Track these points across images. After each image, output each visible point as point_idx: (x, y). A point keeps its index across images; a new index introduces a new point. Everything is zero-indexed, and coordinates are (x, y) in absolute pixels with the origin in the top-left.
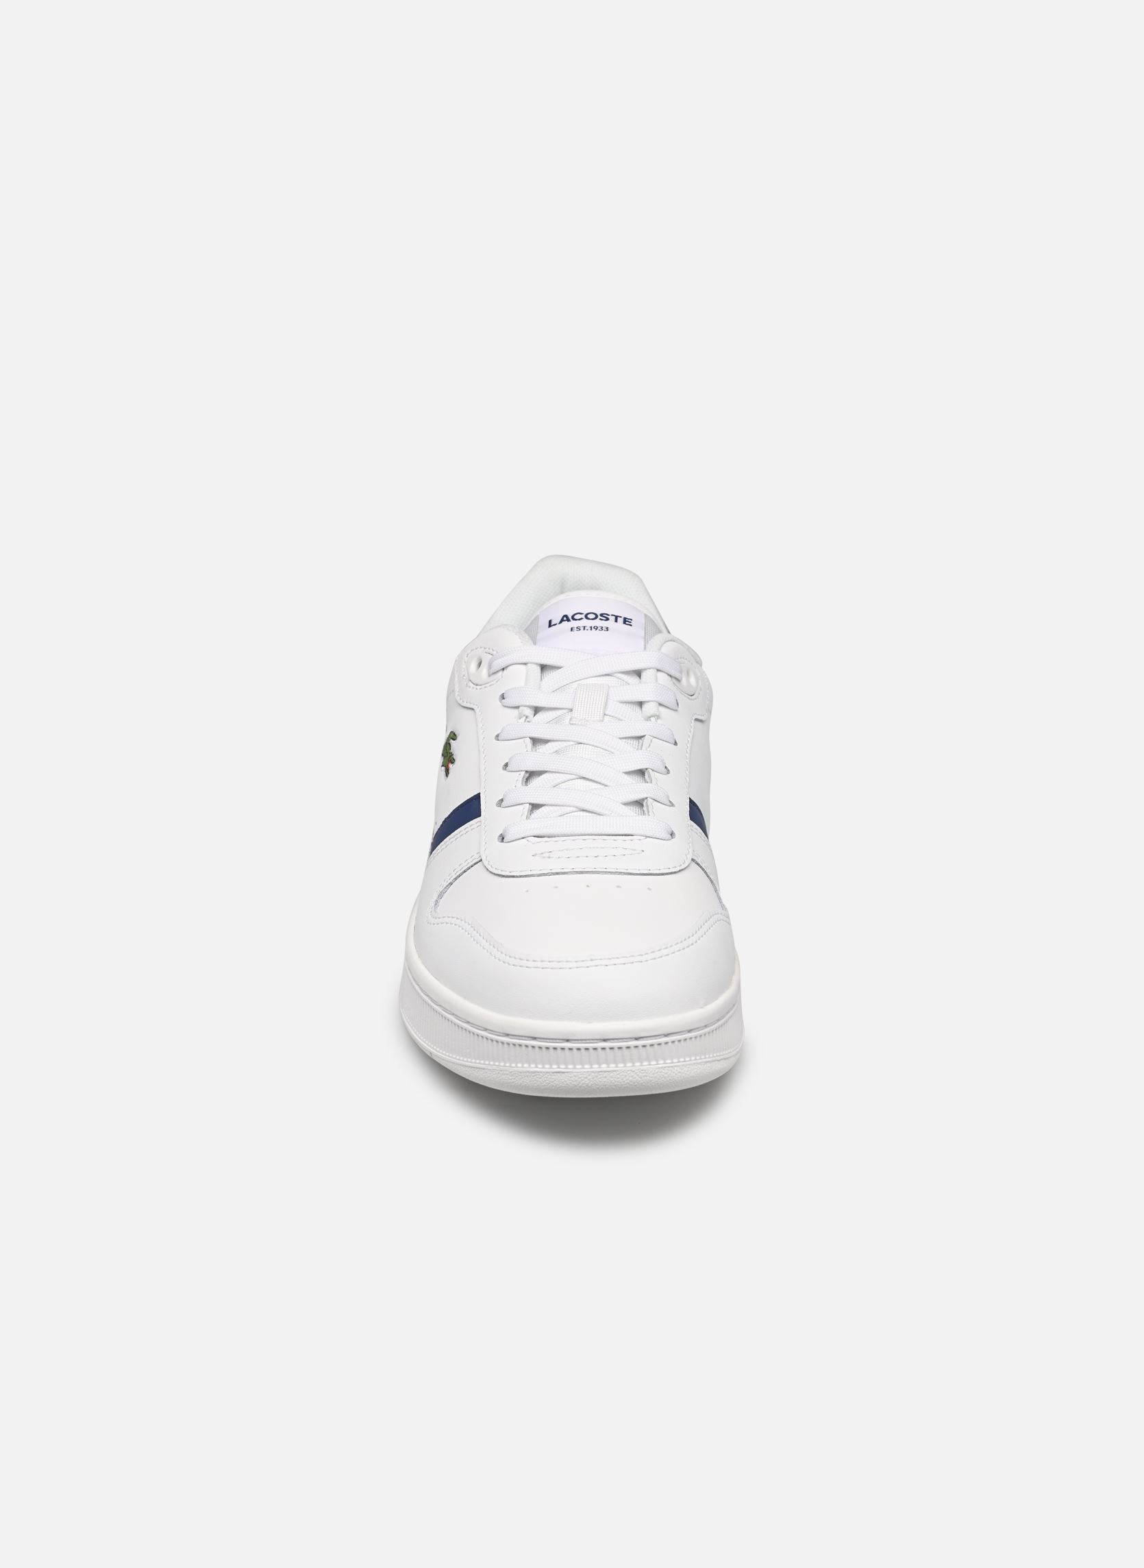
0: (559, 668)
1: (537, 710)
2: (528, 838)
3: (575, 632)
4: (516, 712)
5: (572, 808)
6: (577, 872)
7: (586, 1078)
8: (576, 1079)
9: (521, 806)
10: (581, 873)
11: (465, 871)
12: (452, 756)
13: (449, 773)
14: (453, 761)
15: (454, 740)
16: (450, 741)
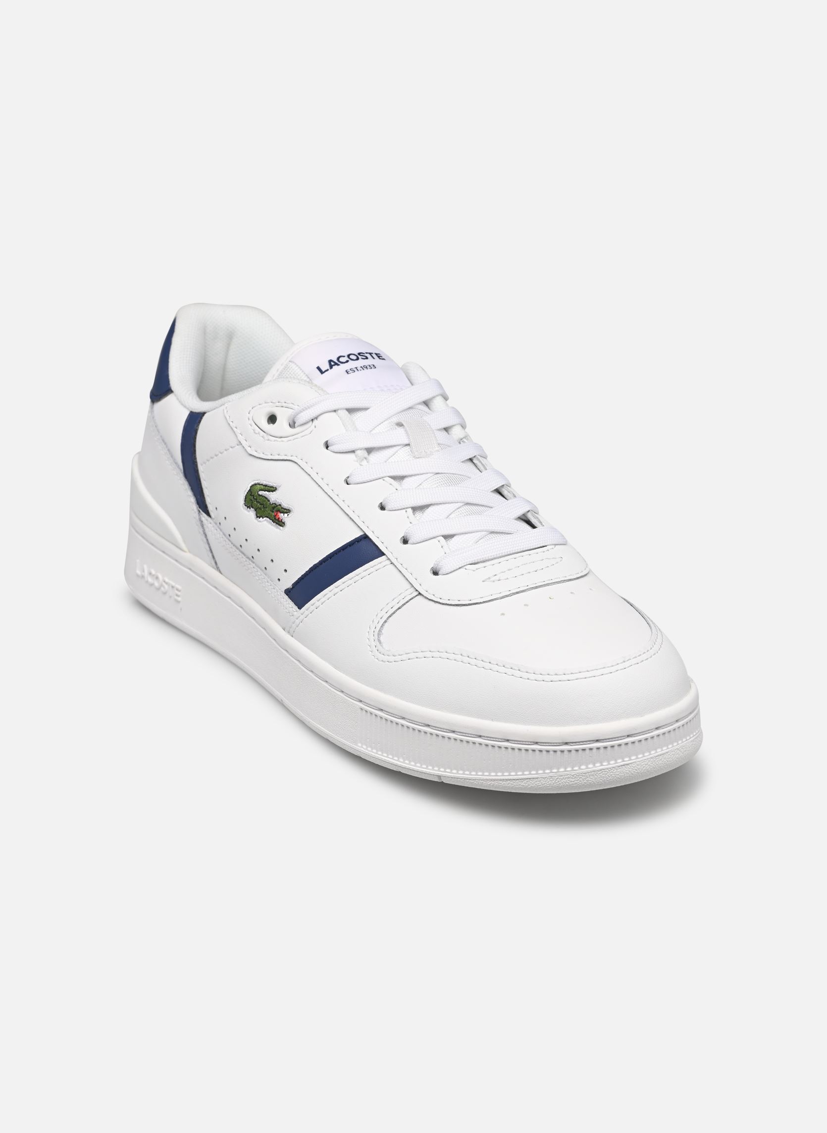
0: (366, 409)
1: (369, 450)
2: (466, 567)
3: (352, 375)
4: (352, 456)
5: (483, 533)
6: (533, 588)
7: (647, 764)
8: (639, 767)
9: (434, 540)
10: (536, 587)
11: (399, 608)
12: (279, 506)
13: (284, 523)
14: (287, 511)
15: (273, 491)
16: (261, 493)
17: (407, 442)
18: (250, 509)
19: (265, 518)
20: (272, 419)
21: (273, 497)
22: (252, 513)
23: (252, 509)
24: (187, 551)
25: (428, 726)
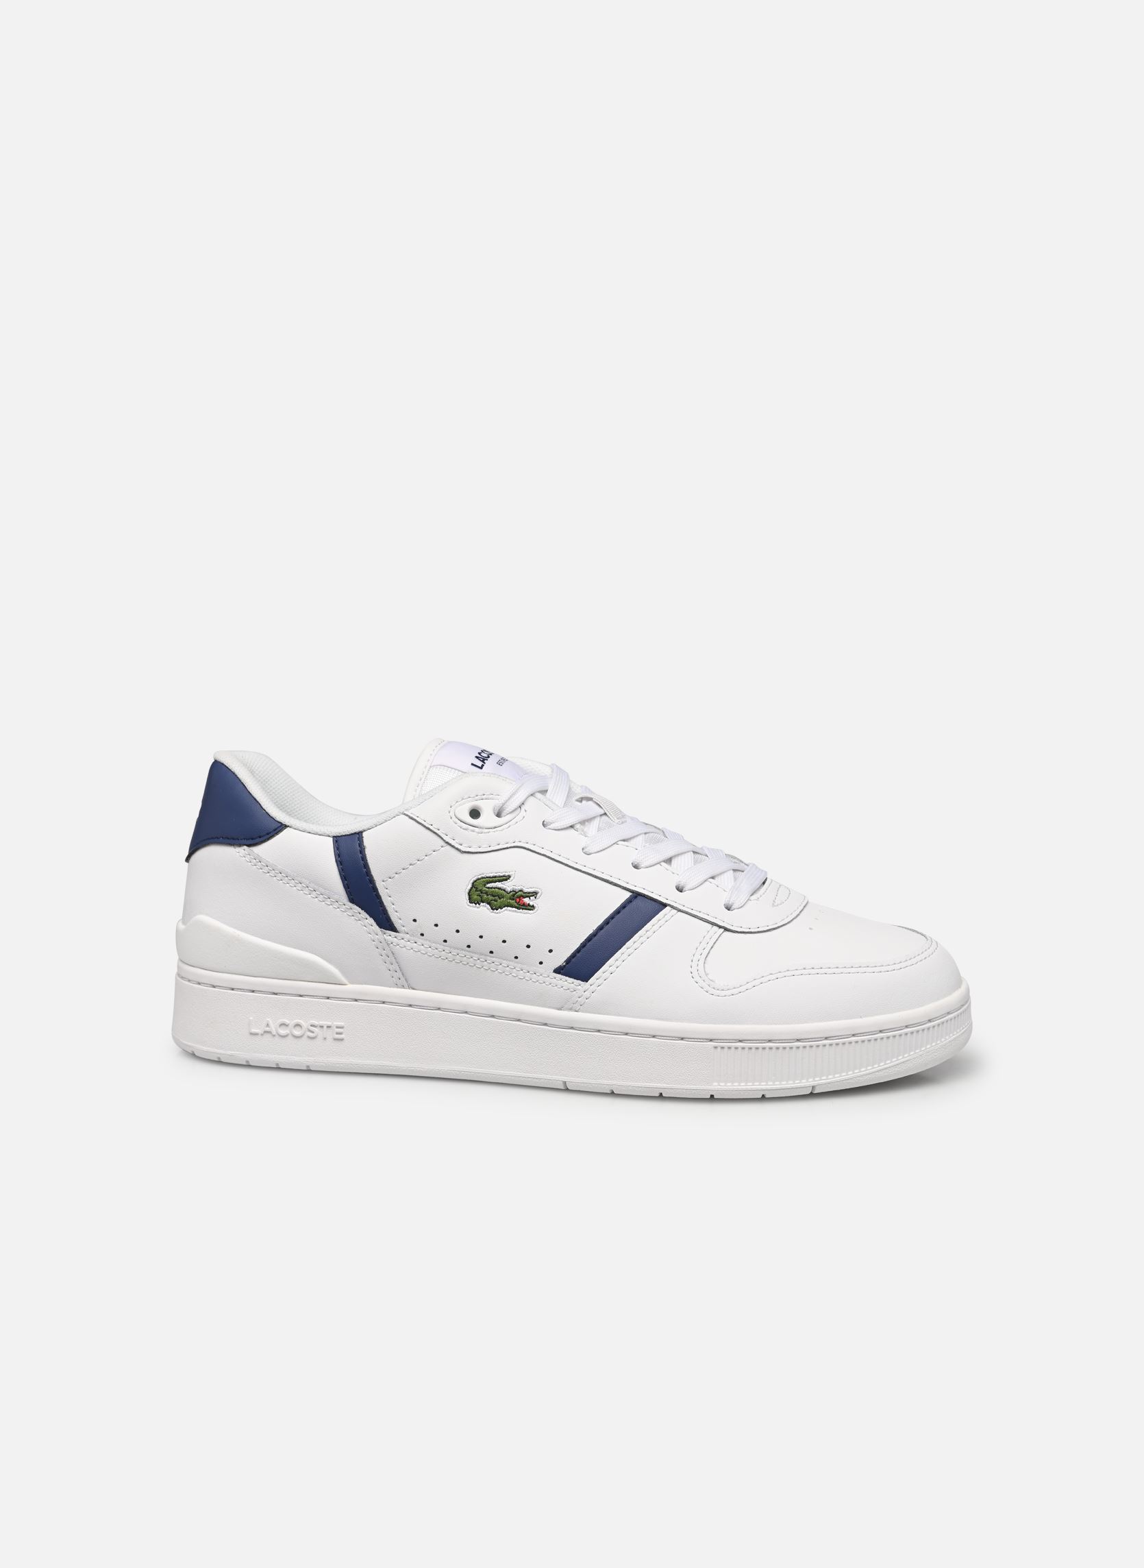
1: (582, 823)
11: (712, 947)
12: (520, 893)
13: (533, 906)
14: (535, 894)
15: (506, 880)
16: (488, 885)
17: (603, 812)
18: (479, 904)
19: (504, 909)
20: (475, 813)
21: (508, 886)
22: (484, 908)
23: (482, 904)
24: (347, 983)
25: (798, 1040)
